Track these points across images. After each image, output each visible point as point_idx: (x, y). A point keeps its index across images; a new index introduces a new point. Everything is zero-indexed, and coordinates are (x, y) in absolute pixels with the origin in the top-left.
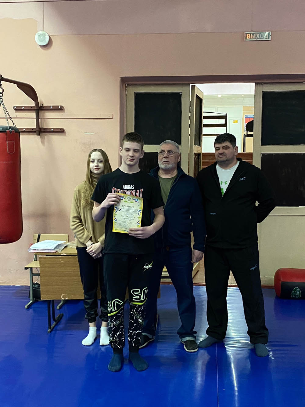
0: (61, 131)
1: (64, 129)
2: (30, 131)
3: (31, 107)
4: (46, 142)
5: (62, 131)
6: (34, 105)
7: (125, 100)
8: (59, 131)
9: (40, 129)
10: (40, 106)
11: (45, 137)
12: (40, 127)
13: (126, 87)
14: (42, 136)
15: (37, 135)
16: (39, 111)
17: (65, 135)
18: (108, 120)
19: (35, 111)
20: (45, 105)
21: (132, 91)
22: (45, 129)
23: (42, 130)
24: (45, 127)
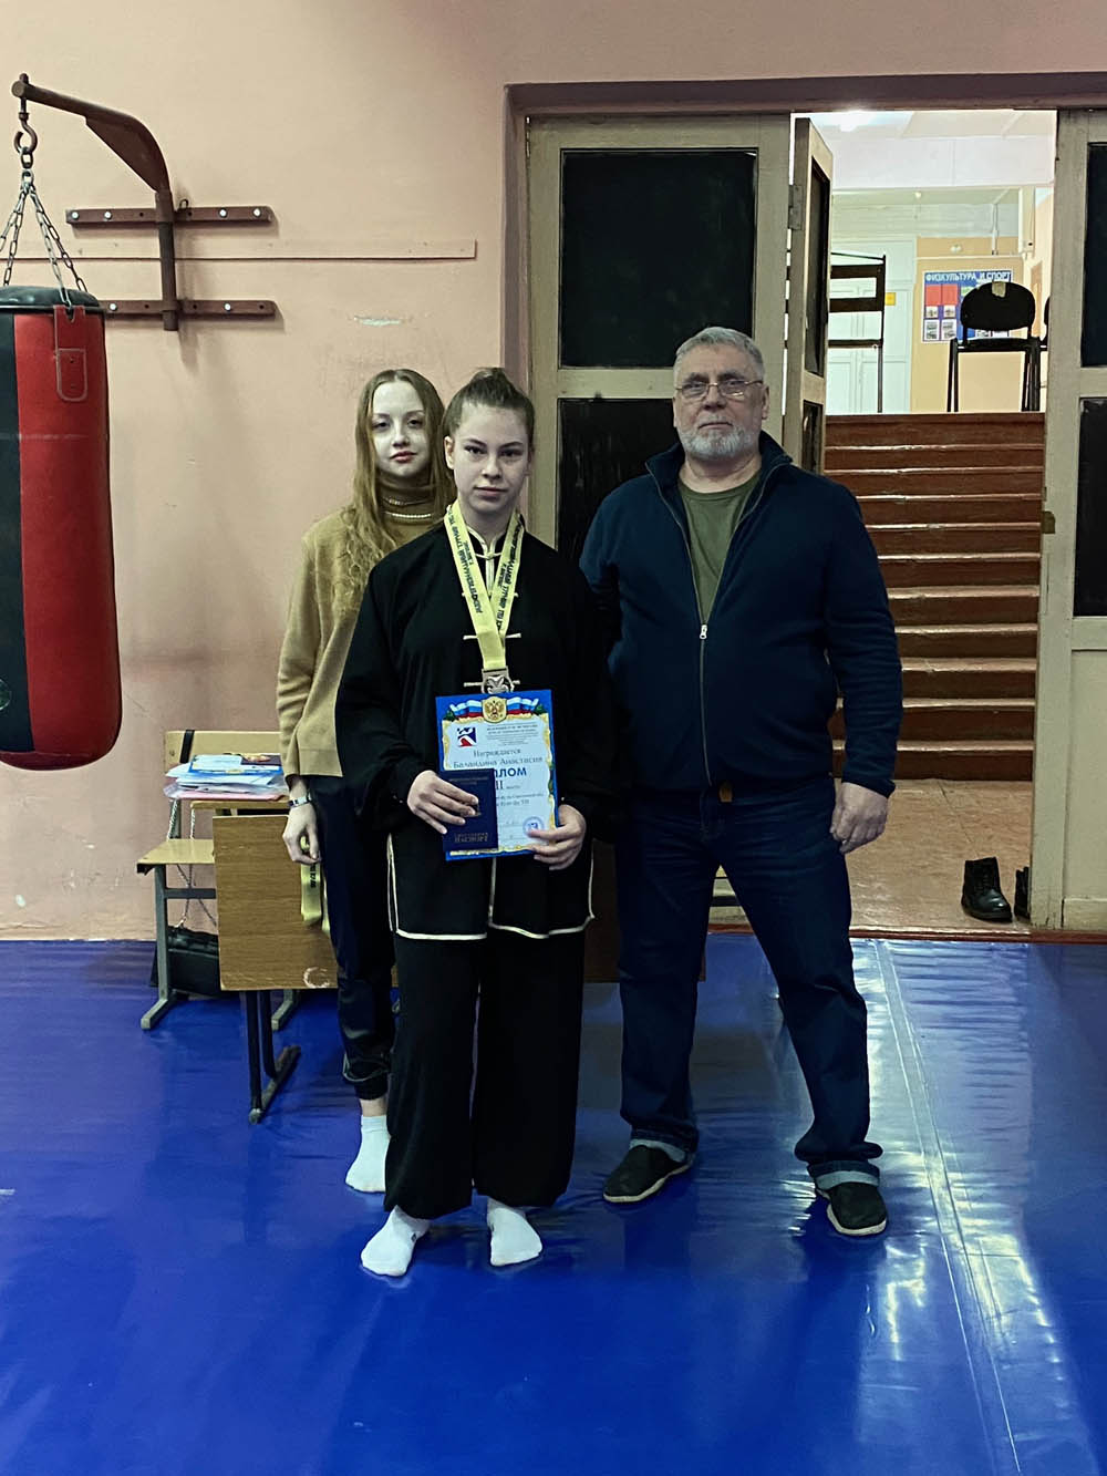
0: (263, 311)
1: (276, 302)
2: (136, 314)
3: (142, 212)
4: (201, 360)
5: (270, 311)
6: (153, 205)
7: (525, 185)
8: (257, 311)
9: (180, 303)
10: (176, 208)
11: (199, 336)
12: (178, 296)
13: (528, 127)
14: (185, 330)
15: (166, 329)
16: (175, 230)
17: (281, 329)
18: (454, 263)
19: (156, 232)
20: (196, 203)
21: (553, 144)
22: (196, 304)
23: (188, 310)
24: (197, 297)
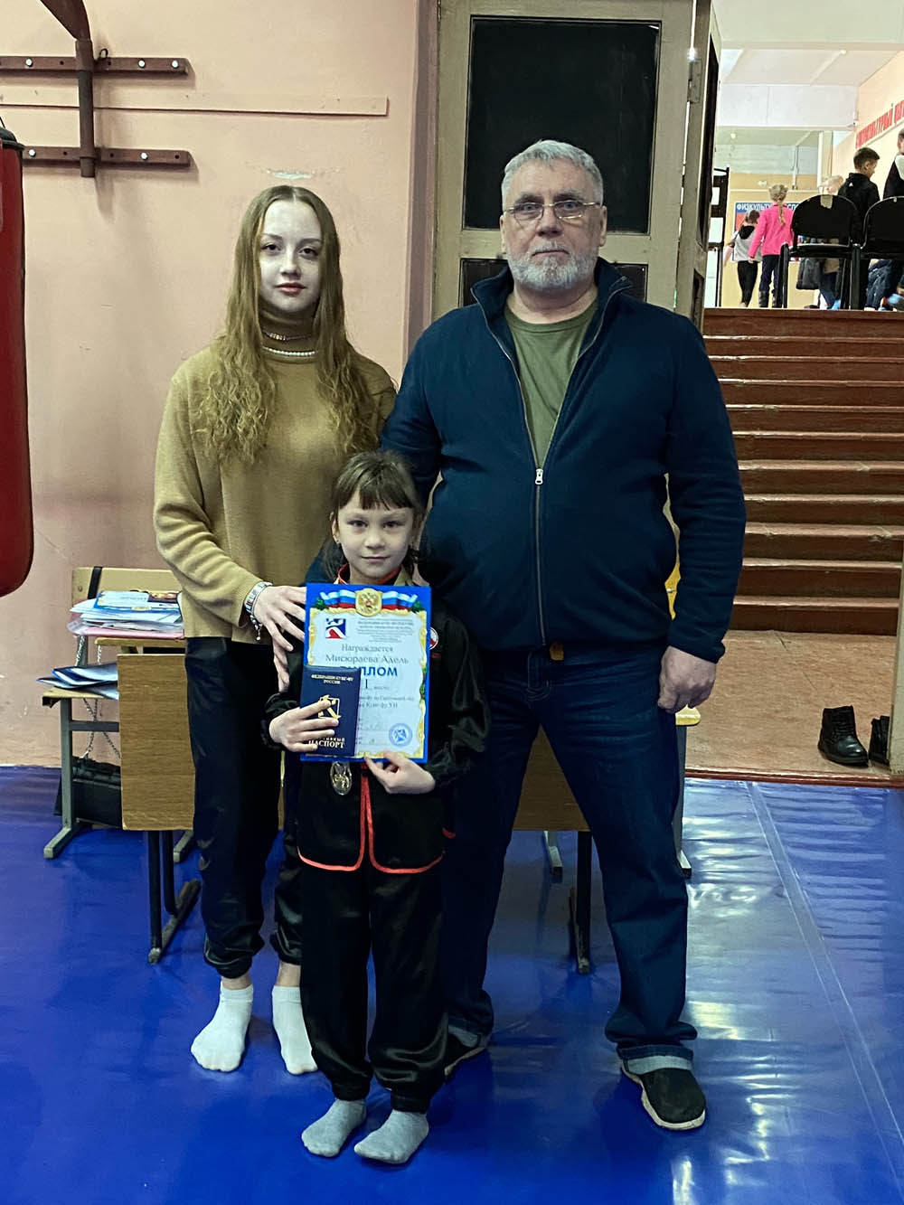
0: (178, 161)
1: (191, 153)
2: (56, 161)
3: (62, 61)
4: (117, 207)
5: (185, 161)
6: (74, 54)
7: (435, 48)
8: (175, 161)
9: (98, 151)
10: (96, 56)
11: (116, 184)
12: (95, 145)
14: (103, 179)
15: (83, 176)
16: (94, 80)
17: (196, 179)
18: (366, 121)
19: (76, 81)
20: (116, 53)
21: (464, 10)
22: (113, 152)
23: (104, 158)
24: (114, 146)
